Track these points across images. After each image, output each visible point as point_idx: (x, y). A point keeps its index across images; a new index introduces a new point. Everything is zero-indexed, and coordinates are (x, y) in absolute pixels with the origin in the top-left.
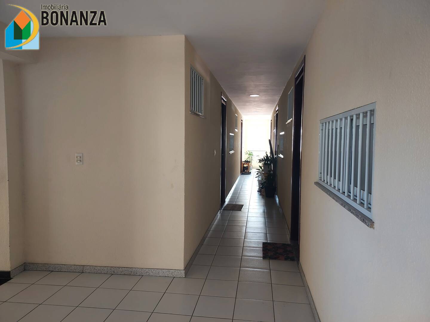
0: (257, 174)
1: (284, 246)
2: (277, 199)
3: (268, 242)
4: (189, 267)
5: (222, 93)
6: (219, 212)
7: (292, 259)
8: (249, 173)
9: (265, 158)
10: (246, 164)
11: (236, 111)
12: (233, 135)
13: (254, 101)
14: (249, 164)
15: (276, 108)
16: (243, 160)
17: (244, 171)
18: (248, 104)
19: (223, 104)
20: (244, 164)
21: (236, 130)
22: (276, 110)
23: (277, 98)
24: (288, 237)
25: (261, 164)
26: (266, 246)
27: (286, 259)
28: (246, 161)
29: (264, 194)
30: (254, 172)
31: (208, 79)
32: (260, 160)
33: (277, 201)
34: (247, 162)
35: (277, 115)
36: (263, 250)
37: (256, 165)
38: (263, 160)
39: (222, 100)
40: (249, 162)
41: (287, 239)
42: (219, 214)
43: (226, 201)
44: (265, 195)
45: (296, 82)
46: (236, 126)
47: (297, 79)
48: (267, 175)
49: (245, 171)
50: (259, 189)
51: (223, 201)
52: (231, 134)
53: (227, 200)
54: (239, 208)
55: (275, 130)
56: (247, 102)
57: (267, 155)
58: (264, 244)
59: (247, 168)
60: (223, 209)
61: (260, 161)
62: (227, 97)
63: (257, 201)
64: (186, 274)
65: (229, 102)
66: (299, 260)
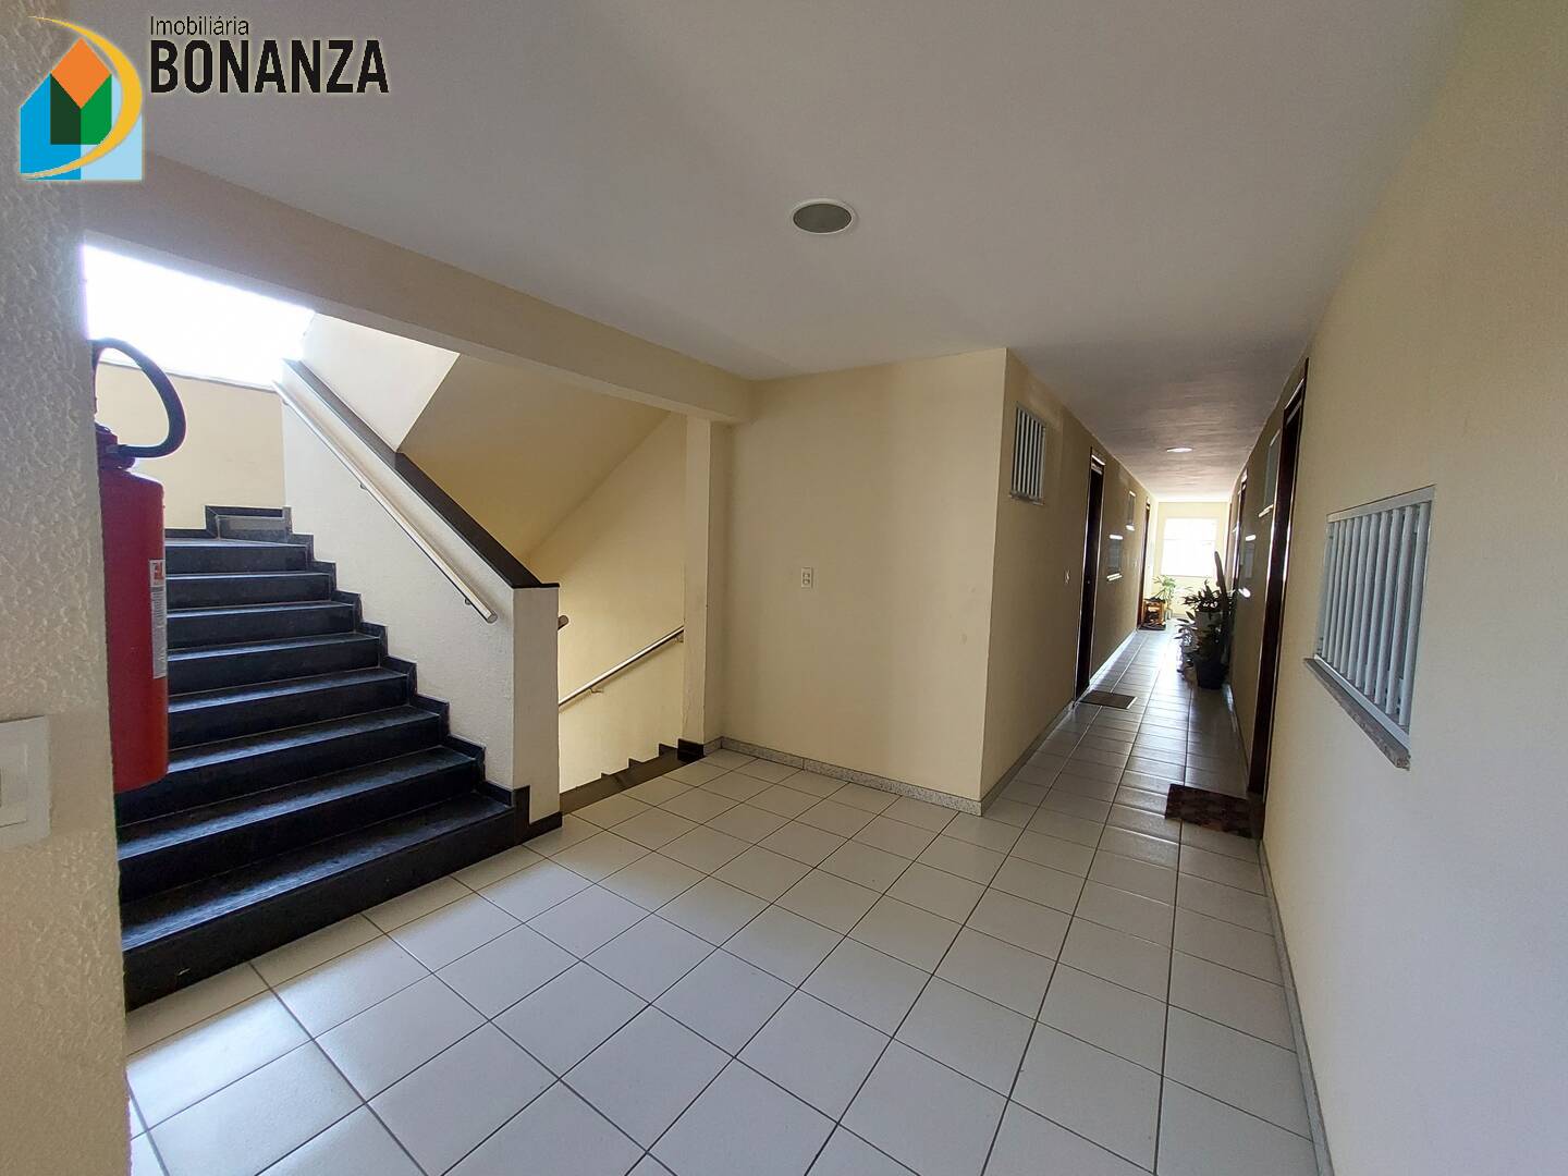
0: (1180, 631)
1: (1228, 802)
2: (1230, 695)
3: (1187, 785)
4: (993, 798)
5: (1093, 447)
6: (1071, 705)
7: (1245, 833)
8: (1161, 628)
9: (1203, 595)
10: (1155, 605)
11: (1133, 485)
12: (1120, 538)
13: (1181, 462)
14: (1161, 607)
15: (1242, 475)
16: (1147, 595)
17: (1147, 620)
18: (1162, 468)
19: (1093, 472)
20: (1148, 606)
21: (1130, 528)
22: (1243, 481)
23: (1245, 454)
24: (1244, 785)
25: (1191, 609)
26: (1176, 792)
27: (1227, 829)
28: (1153, 598)
29: (1194, 678)
30: (1173, 627)
31: (1057, 424)
32: (1187, 599)
33: (1230, 700)
34: (1156, 601)
35: (1243, 492)
36: (1168, 800)
37: (1179, 610)
38: (1195, 599)
39: (1093, 465)
40: (1164, 601)
41: (1241, 789)
42: (1070, 711)
43: (1091, 681)
44: (1196, 683)
45: (1285, 419)
46: (1130, 519)
47: (1288, 412)
48: (1204, 635)
49: (1151, 619)
50: (1182, 666)
51: (1083, 682)
52: (1112, 537)
53: (1095, 682)
54: (1124, 701)
55: (1237, 527)
56: (1162, 464)
57: (1207, 587)
58: (1173, 787)
59: (1156, 615)
60: (1080, 699)
61: (1188, 601)
62: (1107, 457)
63: (1177, 693)
64: (984, 810)
65: (1113, 466)
66: (1261, 837)
